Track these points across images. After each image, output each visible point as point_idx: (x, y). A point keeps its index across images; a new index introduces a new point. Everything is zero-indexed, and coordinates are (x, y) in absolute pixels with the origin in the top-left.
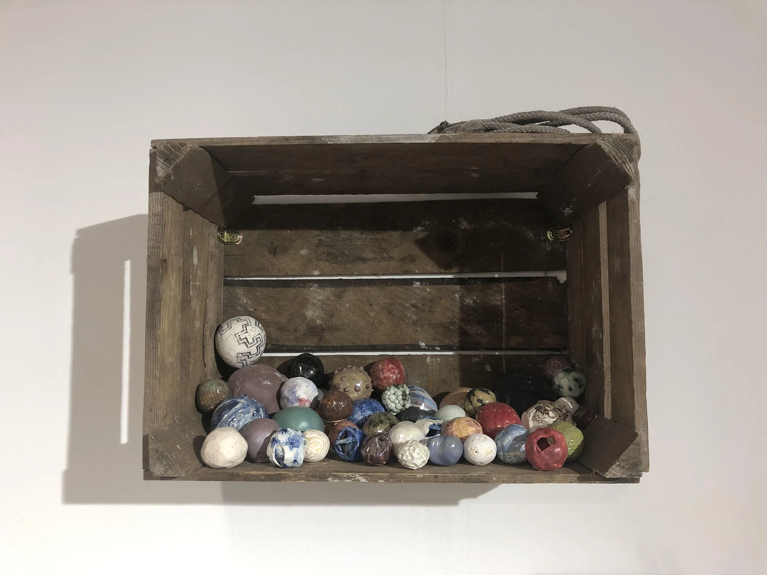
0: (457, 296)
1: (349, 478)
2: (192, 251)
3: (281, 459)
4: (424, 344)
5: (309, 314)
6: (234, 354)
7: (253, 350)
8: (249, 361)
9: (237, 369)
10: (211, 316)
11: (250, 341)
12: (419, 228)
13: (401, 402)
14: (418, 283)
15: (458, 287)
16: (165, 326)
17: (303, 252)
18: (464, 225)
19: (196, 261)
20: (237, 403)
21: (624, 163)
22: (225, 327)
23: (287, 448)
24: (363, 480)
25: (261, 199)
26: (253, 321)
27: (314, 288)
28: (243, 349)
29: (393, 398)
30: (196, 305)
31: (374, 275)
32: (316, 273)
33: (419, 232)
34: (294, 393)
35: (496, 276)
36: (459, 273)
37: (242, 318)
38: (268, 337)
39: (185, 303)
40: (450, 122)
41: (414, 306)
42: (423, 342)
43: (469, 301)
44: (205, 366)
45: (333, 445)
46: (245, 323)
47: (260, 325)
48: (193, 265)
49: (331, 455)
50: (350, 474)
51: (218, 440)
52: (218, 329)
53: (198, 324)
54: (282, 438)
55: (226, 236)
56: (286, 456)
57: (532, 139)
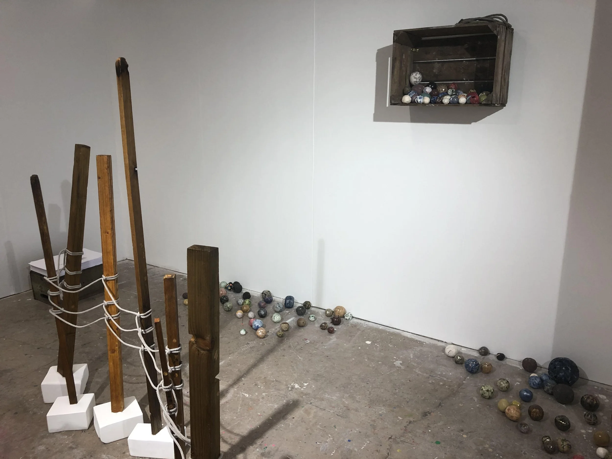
0: (475, 65)
1: (430, 105)
2: (403, 55)
3: (417, 101)
4: (465, 79)
5: (434, 71)
6: (413, 81)
7: (418, 80)
8: (417, 83)
9: (414, 85)
10: (408, 72)
11: (417, 78)
12: (466, 45)
13: (452, 93)
14: (465, 61)
15: (476, 62)
16: (395, 73)
17: (434, 53)
18: (479, 43)
19: (404, 57)
20: (411, 91)
21: (494, 31)
22: (412, 74)
23: (419, 99)
24: (433, 105)
25: (424, 39)
26: (419, 73)
27: (436, 64)
28: (415, 80)
29: (450, 92)
30: (404, 69)
31: (453, 59)
32: (437, 59)
33: (466, 46)
34: (425, 90)
35: (488, 58)
36: (477, 58)
37: (416, 72)
38: (423, 77)
39: (401, 68)
40: (464, 19)
41: (463, 68)
42: (465, 78)
43: (478, 66)
44: (406, 84)
45: (430, 100)
46: (416, 73)
47: (420, 74)
48: (403, 58)
49: (430, 102)
50: (431, 104)
51: (405, 97)
52: (410, 75)
53: (404, 73)
54: (418, 97)
55: (414, 50)
56: (418, 101)
57: (477, 25)
